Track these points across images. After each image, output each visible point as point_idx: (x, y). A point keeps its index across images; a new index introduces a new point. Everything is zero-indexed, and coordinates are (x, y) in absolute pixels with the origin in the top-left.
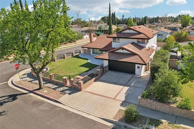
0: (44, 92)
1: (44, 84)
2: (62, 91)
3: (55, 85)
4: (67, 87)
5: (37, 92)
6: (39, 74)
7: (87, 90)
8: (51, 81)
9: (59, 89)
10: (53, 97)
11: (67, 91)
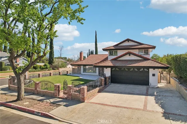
0: (25, 104)
1: (24, 95)
2: (53, 103)
3: (41, 96)
4: (59, 98)
5: (12, 104)
6: (21, 76)
7: (92, 101)
8: (36, 92)
9: (48, 101)
10: (40, 109)
11: (62, 103)
